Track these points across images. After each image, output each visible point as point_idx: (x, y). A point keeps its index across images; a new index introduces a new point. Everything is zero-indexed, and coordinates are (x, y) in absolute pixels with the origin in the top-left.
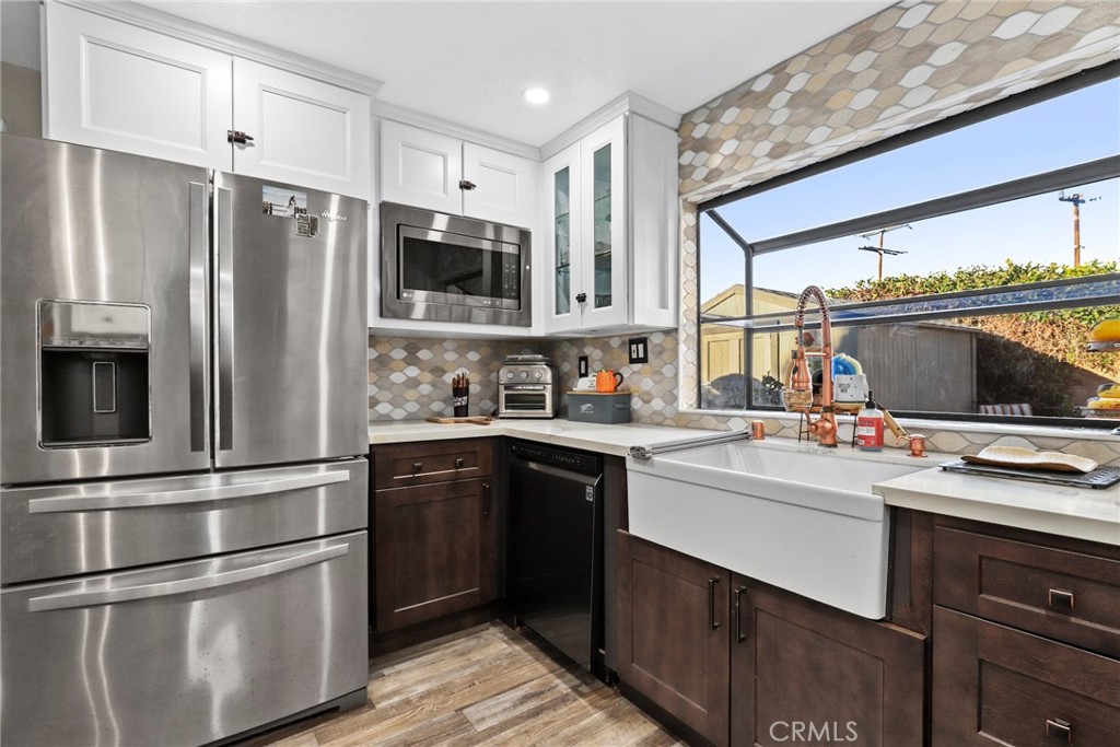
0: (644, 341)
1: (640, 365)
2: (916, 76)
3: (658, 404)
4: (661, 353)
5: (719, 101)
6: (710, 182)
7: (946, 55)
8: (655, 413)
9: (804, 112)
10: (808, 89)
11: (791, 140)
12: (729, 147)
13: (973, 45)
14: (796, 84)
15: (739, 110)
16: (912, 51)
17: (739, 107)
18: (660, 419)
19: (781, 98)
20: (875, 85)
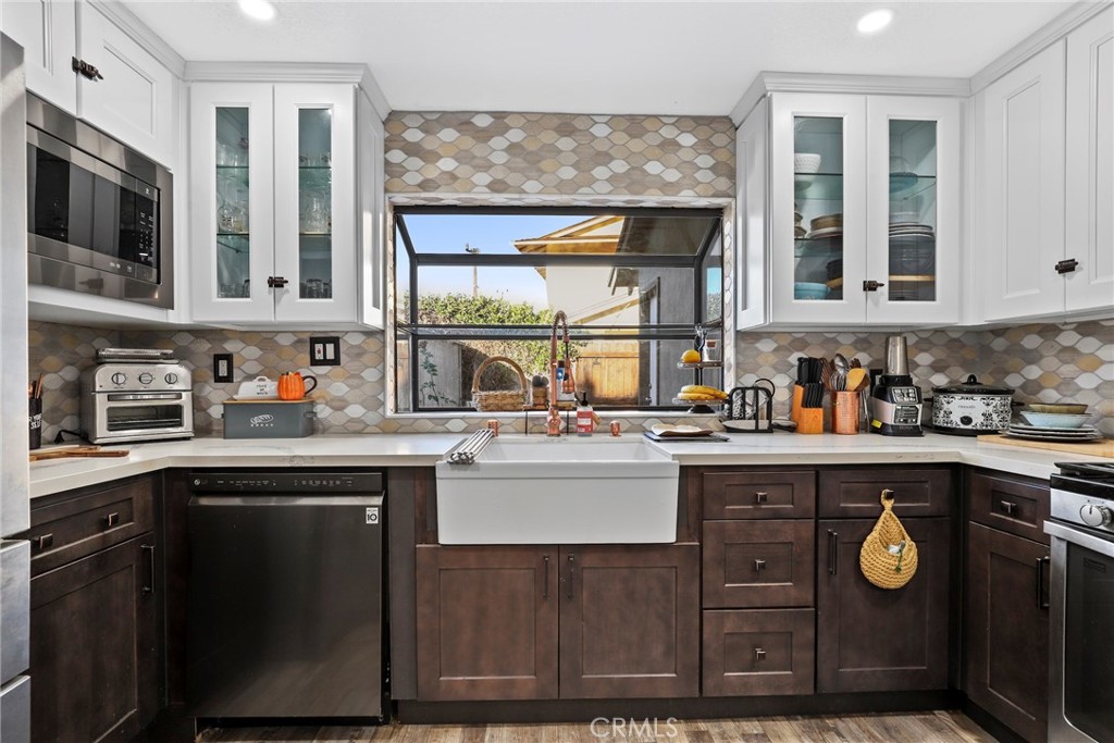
0: (335, 341)
1: (329, 368)
2: (600, 172)
3: (355, 411)
4: (359, 355)
5: (435, 117)
6: (425, 191)
7: (619, 166)
8: (352, 420)
9: (519, 162)
10: (524, 144)
11: (509, 181)
12: (447, 164)
13: (633, 168)
14: (515, 135)
15: (458, 135)
16: (599, 154)
17: (459, 131)
18: (359, 427)
19: (498, 142)
20: (575, 166)
